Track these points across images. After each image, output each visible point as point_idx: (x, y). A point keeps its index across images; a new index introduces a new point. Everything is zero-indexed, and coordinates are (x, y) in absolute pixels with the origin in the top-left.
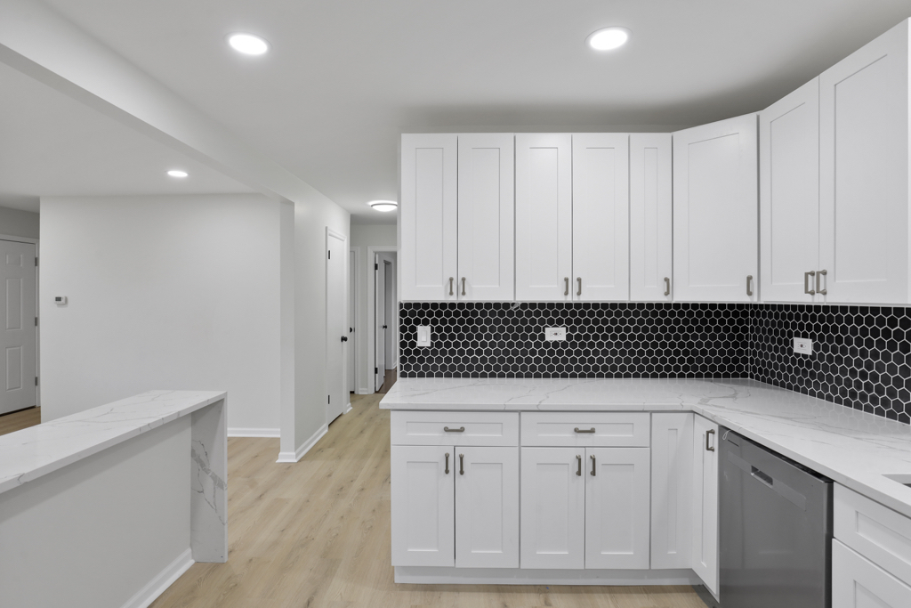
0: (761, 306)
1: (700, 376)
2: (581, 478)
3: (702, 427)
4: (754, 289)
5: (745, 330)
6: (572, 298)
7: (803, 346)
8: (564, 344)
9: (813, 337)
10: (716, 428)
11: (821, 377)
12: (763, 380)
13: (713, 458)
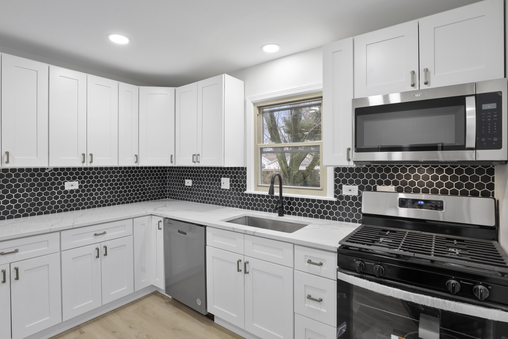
0: (175, 167)
1: (148, 200)
2: (99, 259)
3: (155, 220)
4: (173, 161)
5: (166, 178)
6: (87, 165)
7: (189, 183)
8: (77, 191)
9: (192, 179)
10: (162, 219)
11: (195, 194)
12: (174, 198)
13: (161, 233)
